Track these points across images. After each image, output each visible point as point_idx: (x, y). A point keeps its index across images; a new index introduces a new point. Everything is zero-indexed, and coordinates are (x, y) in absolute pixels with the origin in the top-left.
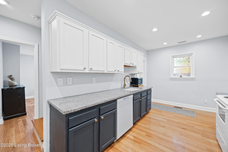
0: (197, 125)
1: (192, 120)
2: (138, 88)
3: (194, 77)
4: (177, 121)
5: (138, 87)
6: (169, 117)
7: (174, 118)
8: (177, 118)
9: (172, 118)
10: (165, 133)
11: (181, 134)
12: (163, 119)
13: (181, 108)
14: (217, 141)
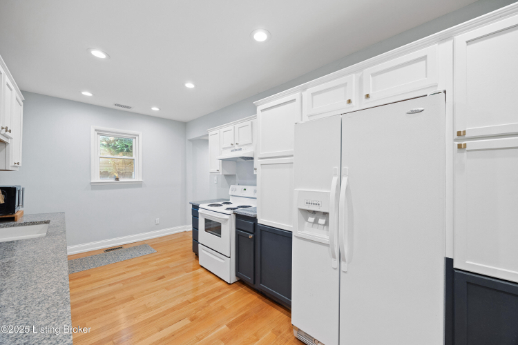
0: (168, 262)
1: (157, 259)
2: (12, 223)
3: (141, 180)
4: (138, 273)
5: (13, 219)
6: (119, 275)
7: (128, 272)
8: (133, 268)
9: (124, 273)
10: (145, 305)
11: (167, 289)
12: (110, 285)
13: (120, 247)
14: (202, 267)
